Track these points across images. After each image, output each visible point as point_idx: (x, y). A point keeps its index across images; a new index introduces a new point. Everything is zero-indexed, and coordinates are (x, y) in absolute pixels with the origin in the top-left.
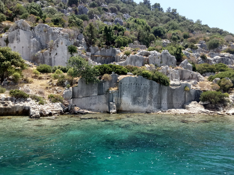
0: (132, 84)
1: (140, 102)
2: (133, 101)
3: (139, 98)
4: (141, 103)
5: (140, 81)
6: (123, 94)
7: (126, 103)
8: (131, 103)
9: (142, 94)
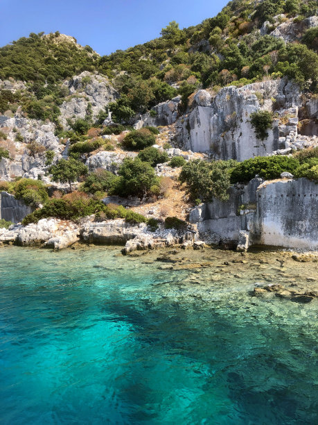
0: (282, 196)
1: (303, 230)
2: (287, 228)
3: (300, 222)
4: (306, 231)
5: (301, 189)
6: (265, 216)
7: (272, 232)
8: (282, 232)
9: (307, 214)
